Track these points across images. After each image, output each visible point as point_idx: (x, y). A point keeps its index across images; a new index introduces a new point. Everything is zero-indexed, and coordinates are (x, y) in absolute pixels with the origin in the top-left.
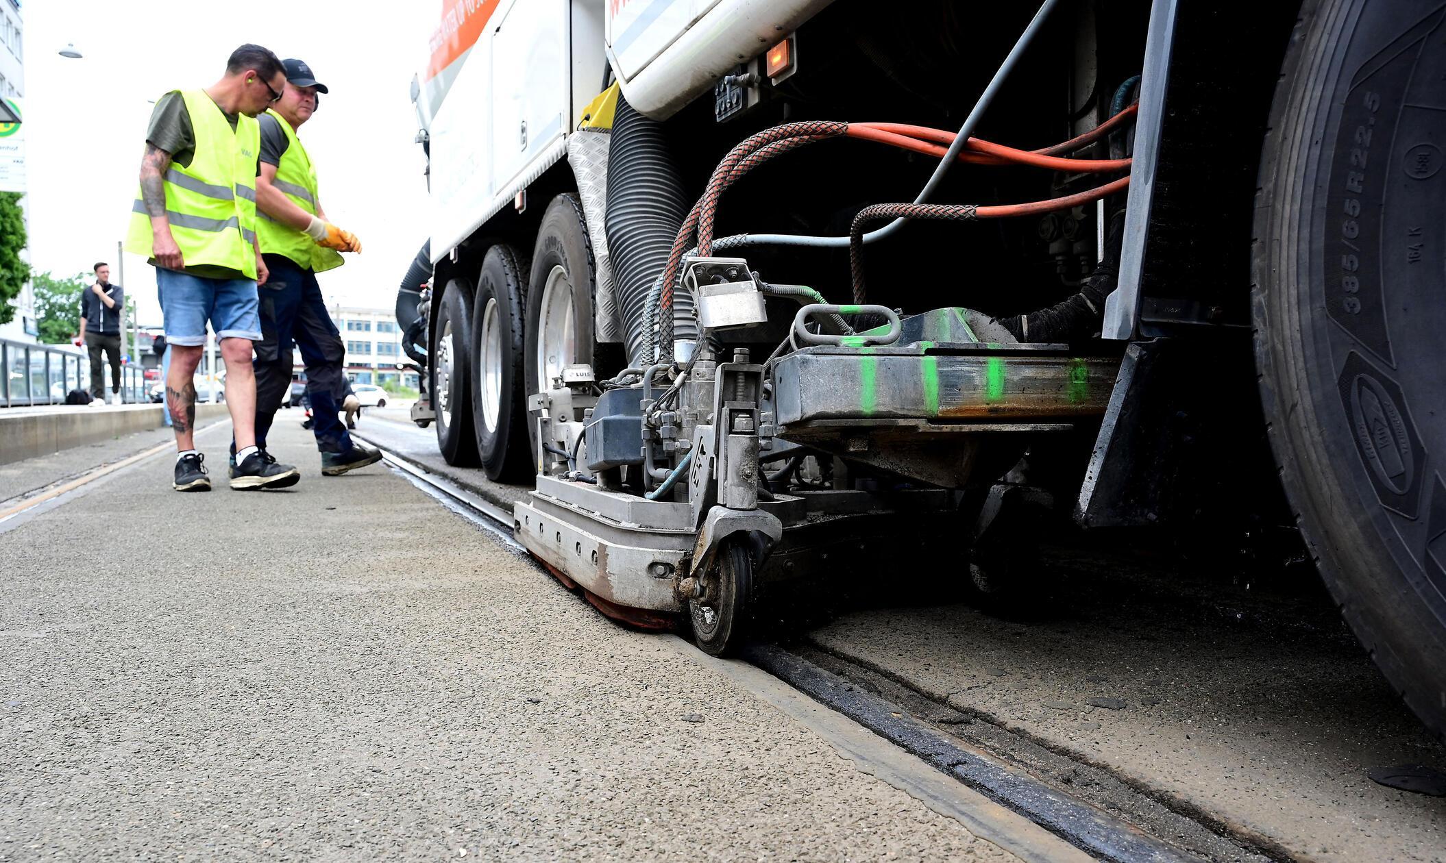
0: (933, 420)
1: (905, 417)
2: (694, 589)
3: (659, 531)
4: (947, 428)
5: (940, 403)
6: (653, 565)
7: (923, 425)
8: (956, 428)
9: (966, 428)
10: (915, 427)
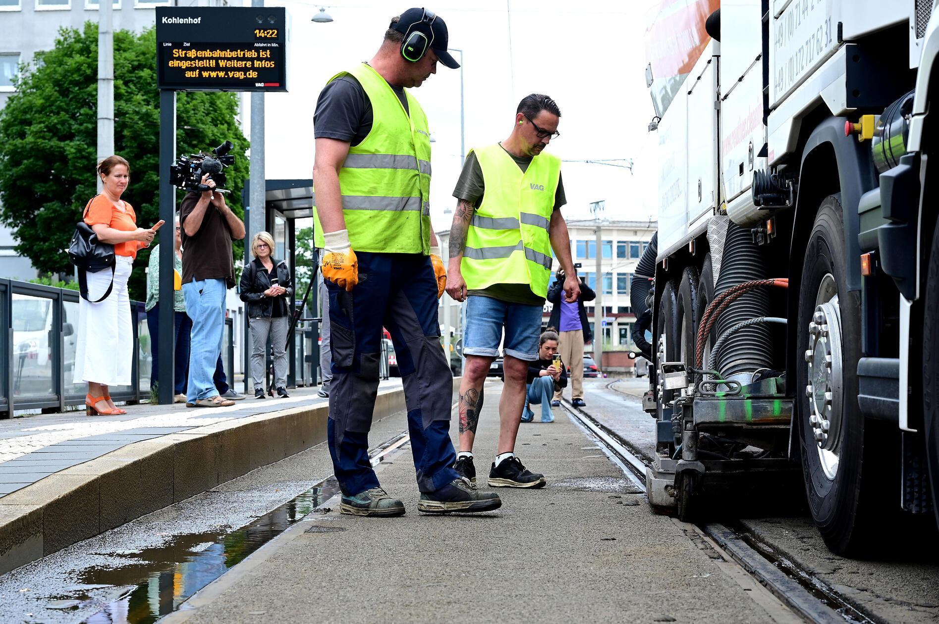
0: (749, 423)
1: (737, 423)
2: (674, 493)
3: (671, 472)
4: (755, 427)
5: (752, 418)
6: (667, 487)
7: (744, 426)
8: (759, 427)
9: (763, 427)
10: (742, 427)
